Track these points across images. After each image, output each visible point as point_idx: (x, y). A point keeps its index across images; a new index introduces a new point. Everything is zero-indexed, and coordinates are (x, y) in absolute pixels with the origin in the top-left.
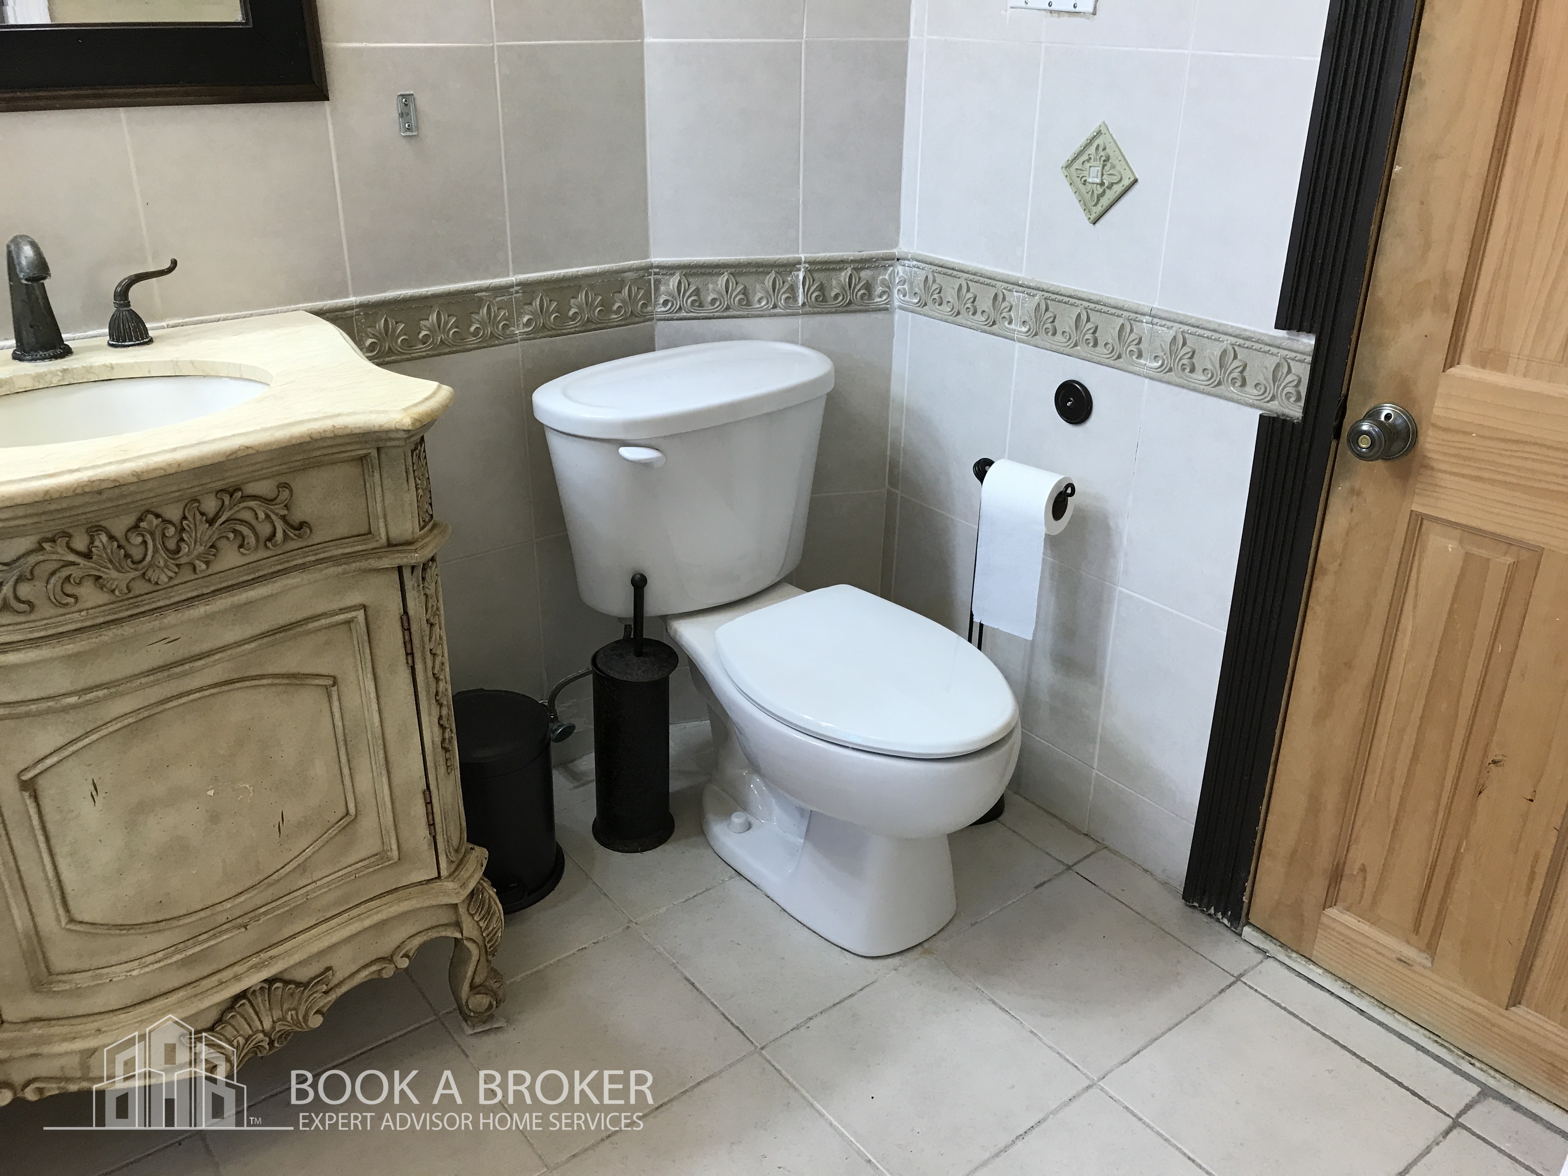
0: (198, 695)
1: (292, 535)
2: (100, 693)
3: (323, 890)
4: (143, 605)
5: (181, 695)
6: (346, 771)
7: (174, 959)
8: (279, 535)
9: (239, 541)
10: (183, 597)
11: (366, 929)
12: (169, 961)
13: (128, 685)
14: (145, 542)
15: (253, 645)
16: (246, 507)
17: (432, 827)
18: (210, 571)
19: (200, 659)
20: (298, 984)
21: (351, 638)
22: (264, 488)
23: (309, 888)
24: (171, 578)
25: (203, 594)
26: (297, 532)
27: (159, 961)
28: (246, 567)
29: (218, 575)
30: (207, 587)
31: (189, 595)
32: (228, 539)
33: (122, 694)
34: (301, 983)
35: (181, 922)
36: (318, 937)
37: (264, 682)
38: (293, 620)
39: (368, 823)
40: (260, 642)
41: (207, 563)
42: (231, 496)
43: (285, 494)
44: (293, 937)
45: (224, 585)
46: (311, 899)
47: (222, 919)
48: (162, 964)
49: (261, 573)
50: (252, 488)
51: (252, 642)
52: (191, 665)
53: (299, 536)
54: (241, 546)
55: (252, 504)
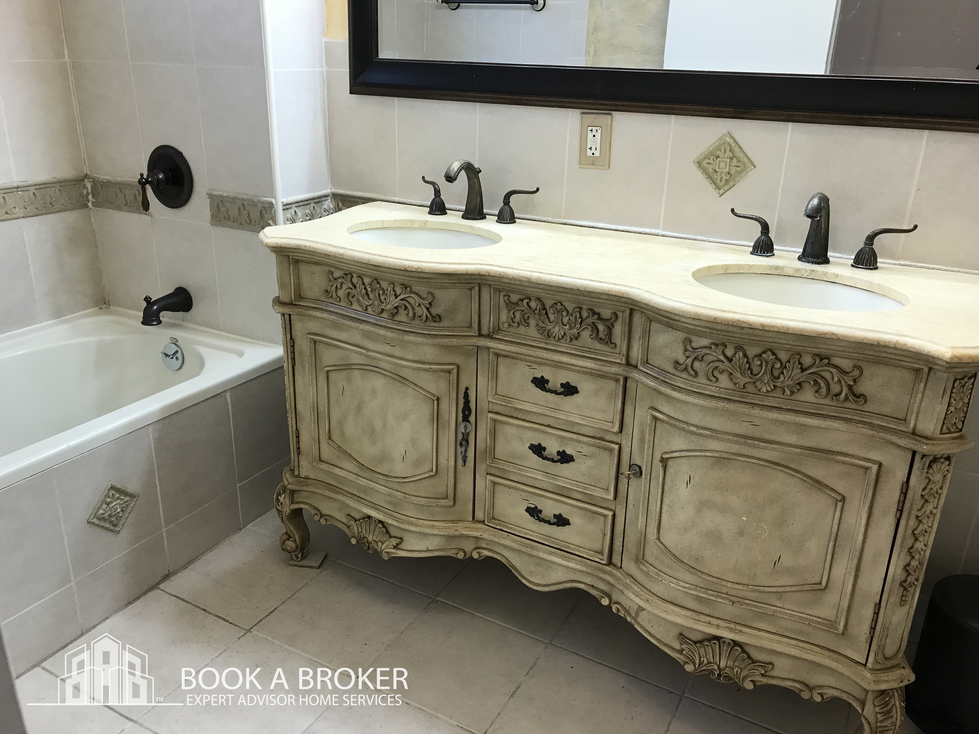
0: (756, 461)
1: (851, 399)
2: (708, 433)
3: (786, 617)
4: (747, 399)
5: (748, 456)
6: (829, 557)
7: (692, 592)
8: (843, 396)
9: (816, 388)
10: (770, 404)
11: (804, 660)
12: (689, 591)
13: (722, 436)
14: (761, 365)
15: (799, 450)
16: (829, 371)
17: (873, 630)
18: (792, 398)
19: (765, 442)
20: (749, 657)
21: (864, 479)
22: (845, 364)
23: (779, 609)
24: (768, 391)
25: (782, 408)
26: (855, 399)
27: (685, 588)
28: (815, 405)
29: (796, 402)
30: (786, 405)
31: (774, 405)
32: (810, 384)
33: (719, 439)
34: (752, 658)
35: (703, 576)
36: (772, 641)
37: (798, 475)
38: (831, 449)
39: (832, 597)
40: (803, 451)
41: (792, 393)
42: (821, 360)
43: (856, 373)
44: (759, 630)
45: (797, 409)
46: (776, 616)
47: (724, 590)
48: (685, 590)
49: (821, 412)
50: (836, 361)
51: (799, 448)
52: (758, 442)
53: (856, 402)
54: (817, 392)
55: (833, 370)
